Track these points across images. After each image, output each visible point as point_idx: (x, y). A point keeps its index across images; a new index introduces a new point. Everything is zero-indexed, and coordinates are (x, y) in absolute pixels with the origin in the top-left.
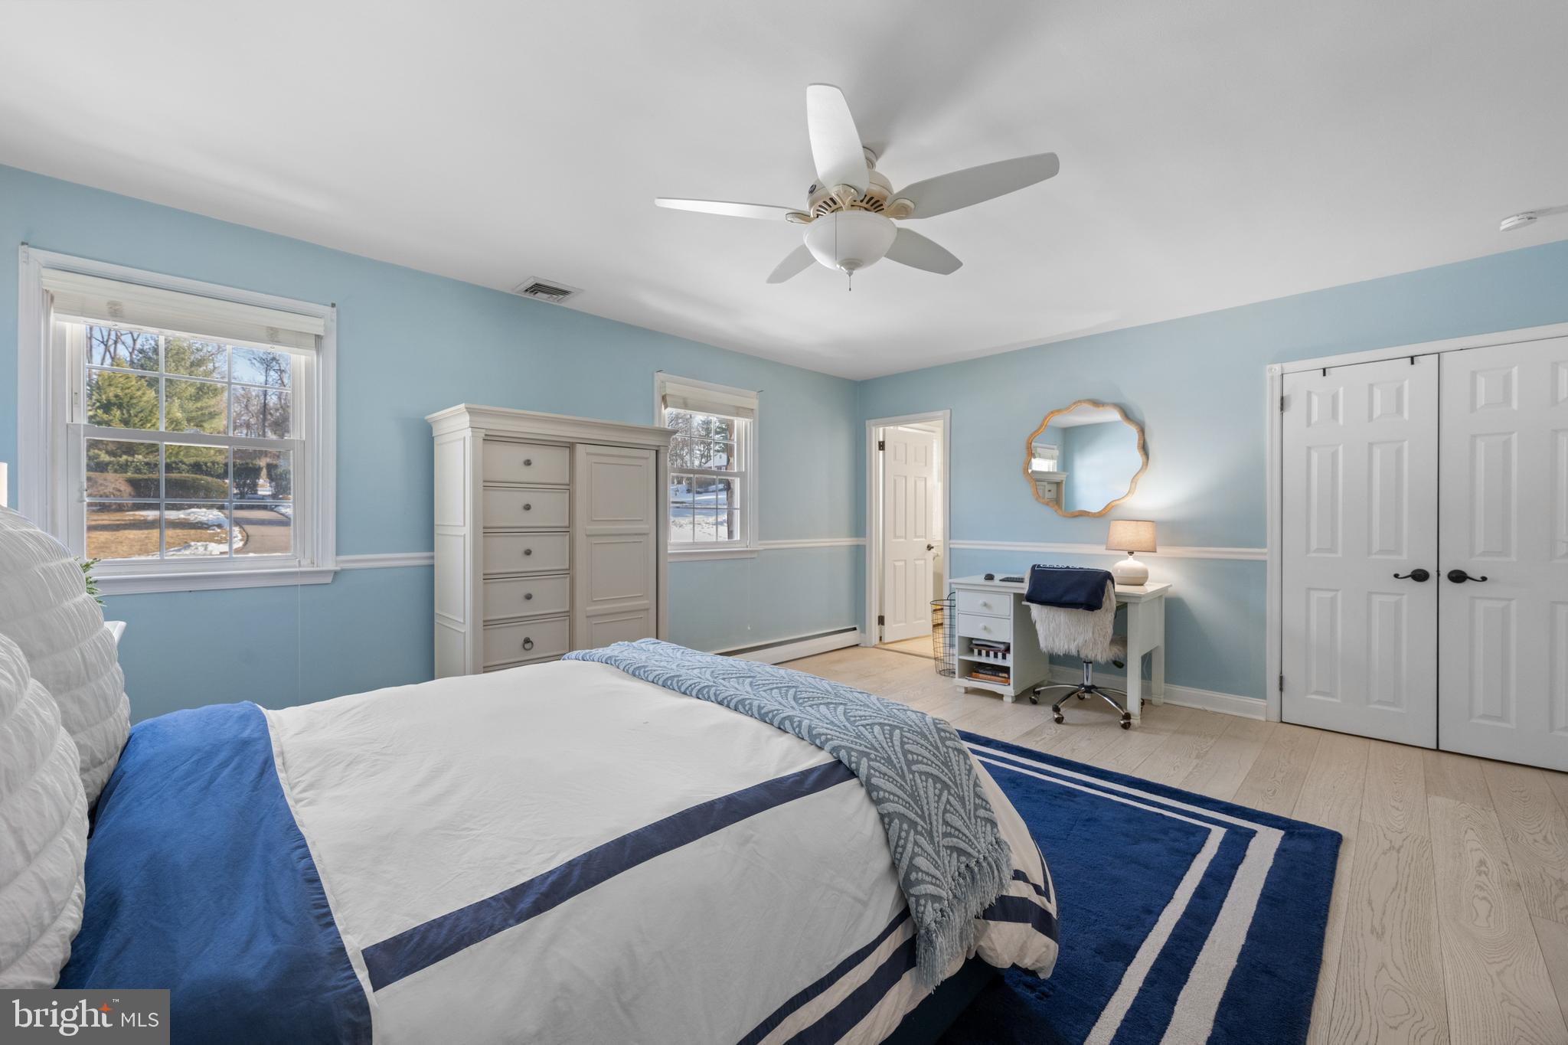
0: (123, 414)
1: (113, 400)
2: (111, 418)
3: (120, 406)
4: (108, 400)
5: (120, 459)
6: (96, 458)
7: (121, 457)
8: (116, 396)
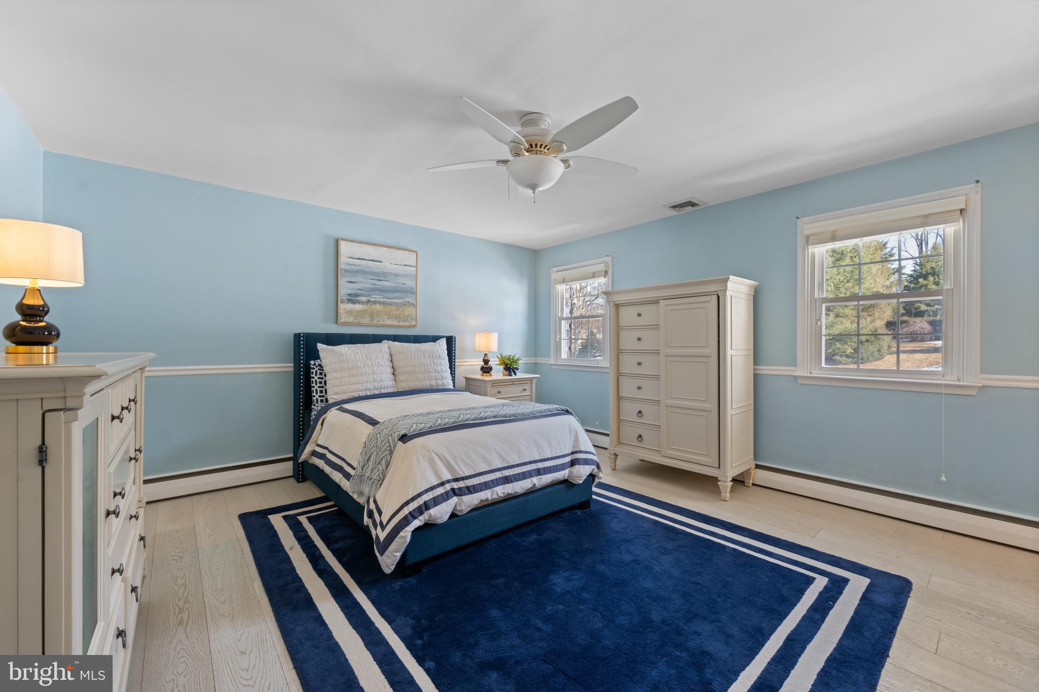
0: (935, 279)
1: (929, 271)
2: (928, 282)
3: (934, 274)
4: (927, 272)
5: (933, 308)
6: (918, 309)
7: (933, 306)
8: (932, 268)
